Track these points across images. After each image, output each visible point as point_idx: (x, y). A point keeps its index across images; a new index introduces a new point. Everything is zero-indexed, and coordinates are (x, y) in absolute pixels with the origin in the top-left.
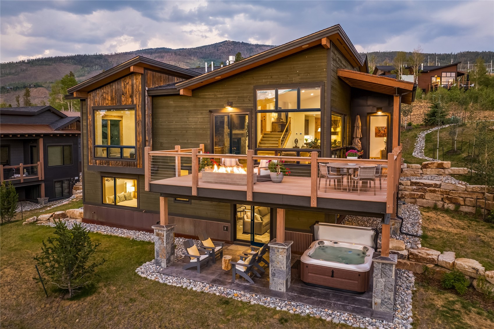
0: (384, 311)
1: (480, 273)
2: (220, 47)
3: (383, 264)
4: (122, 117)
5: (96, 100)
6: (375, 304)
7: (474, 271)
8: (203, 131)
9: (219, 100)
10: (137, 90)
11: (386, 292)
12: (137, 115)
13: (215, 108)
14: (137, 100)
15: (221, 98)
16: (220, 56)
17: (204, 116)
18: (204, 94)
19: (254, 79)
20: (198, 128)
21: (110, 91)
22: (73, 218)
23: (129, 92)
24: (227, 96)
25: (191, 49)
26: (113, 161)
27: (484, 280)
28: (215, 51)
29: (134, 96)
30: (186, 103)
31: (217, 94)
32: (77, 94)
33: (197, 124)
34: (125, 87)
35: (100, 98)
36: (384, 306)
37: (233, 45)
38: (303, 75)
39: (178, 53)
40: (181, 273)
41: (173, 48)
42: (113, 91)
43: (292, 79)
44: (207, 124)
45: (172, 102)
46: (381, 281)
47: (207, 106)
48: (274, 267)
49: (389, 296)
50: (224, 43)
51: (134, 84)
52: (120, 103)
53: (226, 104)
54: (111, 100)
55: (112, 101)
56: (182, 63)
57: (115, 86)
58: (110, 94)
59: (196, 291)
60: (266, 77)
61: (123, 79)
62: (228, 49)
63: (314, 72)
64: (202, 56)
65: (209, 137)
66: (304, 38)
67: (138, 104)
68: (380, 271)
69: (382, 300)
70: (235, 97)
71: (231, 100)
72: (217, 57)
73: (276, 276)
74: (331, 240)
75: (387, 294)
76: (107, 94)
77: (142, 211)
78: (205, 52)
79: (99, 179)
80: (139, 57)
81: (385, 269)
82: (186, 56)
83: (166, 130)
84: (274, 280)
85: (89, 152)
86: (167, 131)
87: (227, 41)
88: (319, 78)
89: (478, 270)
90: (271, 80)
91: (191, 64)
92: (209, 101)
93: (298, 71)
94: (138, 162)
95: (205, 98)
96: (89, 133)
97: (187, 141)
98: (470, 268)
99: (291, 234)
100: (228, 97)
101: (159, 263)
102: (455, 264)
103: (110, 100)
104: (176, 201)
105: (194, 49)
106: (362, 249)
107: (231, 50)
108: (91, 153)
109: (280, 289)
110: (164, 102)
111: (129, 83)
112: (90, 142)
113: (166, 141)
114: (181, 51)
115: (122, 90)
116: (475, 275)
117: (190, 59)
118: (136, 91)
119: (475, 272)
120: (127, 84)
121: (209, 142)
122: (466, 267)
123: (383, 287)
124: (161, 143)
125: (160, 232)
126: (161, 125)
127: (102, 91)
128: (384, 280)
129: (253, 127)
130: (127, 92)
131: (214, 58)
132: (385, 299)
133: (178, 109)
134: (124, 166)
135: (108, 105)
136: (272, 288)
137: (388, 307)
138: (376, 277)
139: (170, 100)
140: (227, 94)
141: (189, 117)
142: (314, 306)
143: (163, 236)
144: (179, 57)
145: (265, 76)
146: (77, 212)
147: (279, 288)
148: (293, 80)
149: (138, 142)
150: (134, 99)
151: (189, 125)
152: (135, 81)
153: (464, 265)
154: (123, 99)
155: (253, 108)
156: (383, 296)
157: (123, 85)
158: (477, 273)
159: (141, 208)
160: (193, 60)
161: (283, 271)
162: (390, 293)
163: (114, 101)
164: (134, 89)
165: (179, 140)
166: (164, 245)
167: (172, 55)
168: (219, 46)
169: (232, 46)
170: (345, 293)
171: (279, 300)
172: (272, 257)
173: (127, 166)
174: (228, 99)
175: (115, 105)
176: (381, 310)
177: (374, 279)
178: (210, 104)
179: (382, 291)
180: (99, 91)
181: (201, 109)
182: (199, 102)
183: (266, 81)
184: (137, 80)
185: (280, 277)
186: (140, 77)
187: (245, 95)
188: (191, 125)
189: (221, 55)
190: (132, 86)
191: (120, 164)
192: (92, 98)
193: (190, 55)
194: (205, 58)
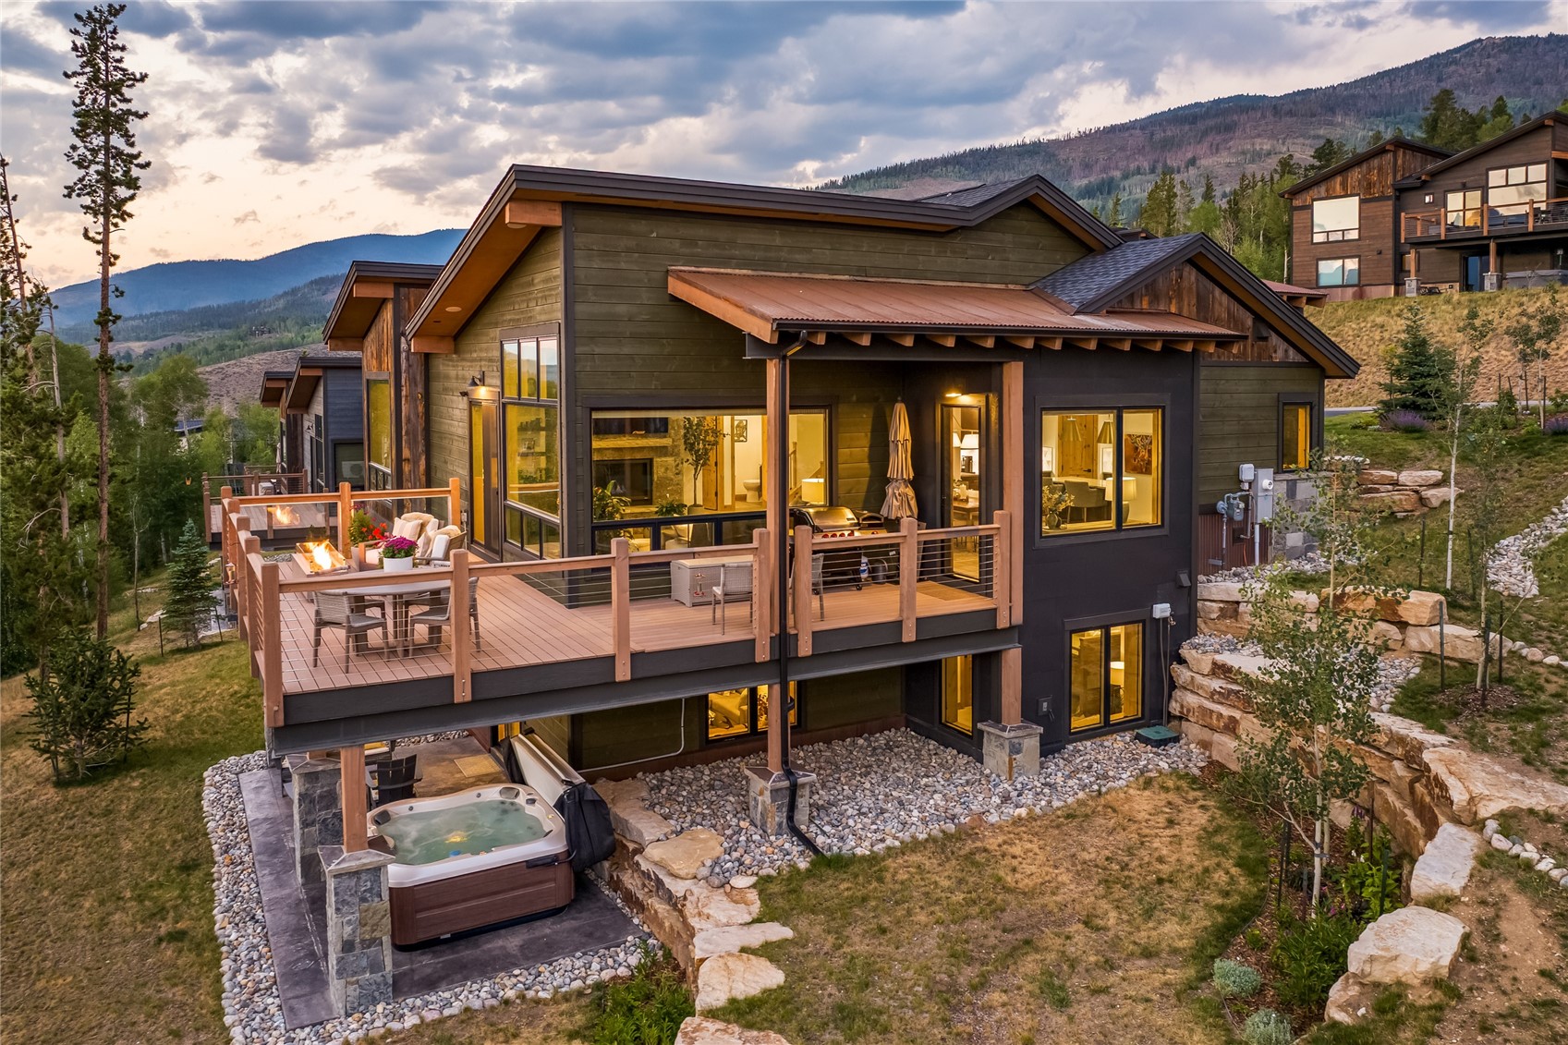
2: (1453, 68)
28: (1429, 82)
37: (1507, 51)
39: (1286, 108)
41: (1270, 94)
50: (1470, 48)
54: (376, 359)
56: (1301, 140)
62: (1483, 70)
64: (1376, 108)
78: (1389, 91)
82: (1313, 115)
87: (1480, 40)
105: (1345, 86)
107: (1499, 71)
114: (1298, 98)
117: (1331, 124)
127: (371, 336)
131: (1426, 108)
144: (1289, 120)
160: (1342, 125)
167: (1264, 117)
168: (1446, 65)
169: (1504, 57)
193: (1332, 110)
194: (1388, 114)
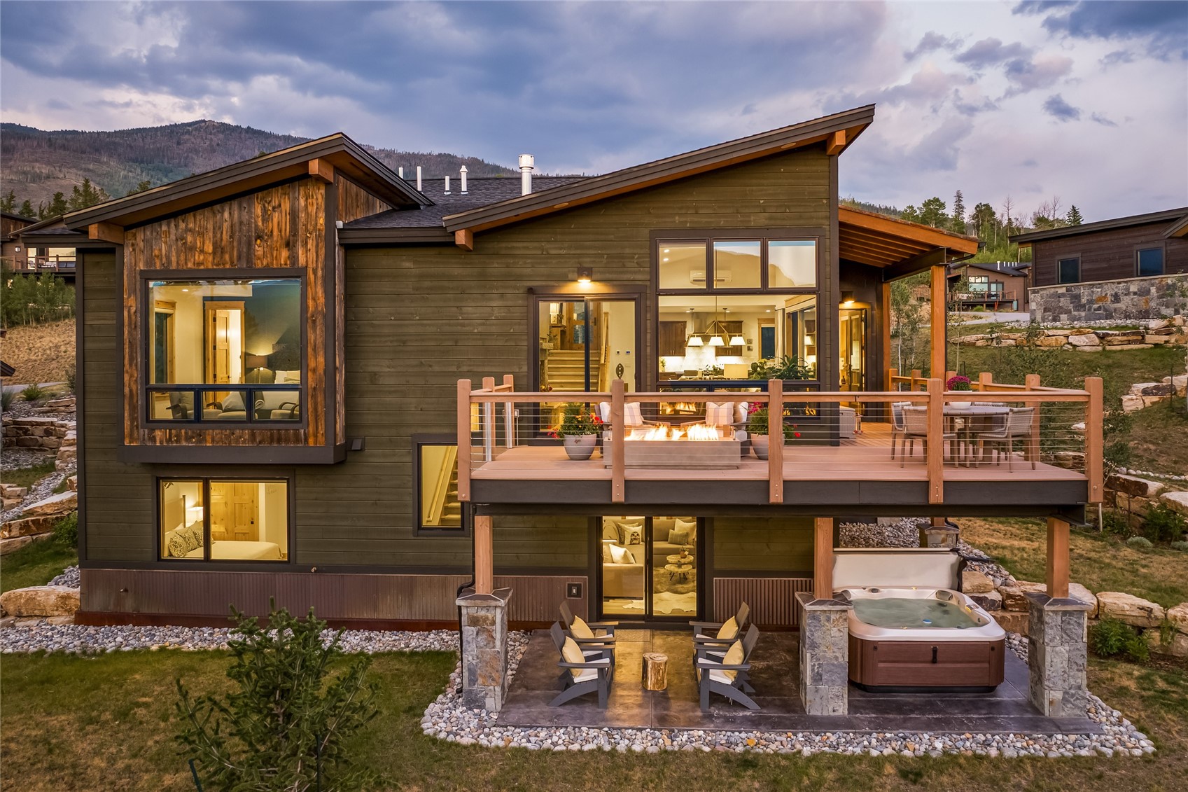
0: (1069, 715)
1: (1155, 616)
2: (187, 137)
3: (1065, 613)
4: (172, 305)
5: (157, 252)
6: (1051, 703)
7: (1142, 613)
8: (507, 341)
9: (554, 261)
10: (310, 228)
11: (1072, 674)
12: (310, 296)
13: (544, 283)
14: (308, 255)
15: (559, 256)
16: (186, 158)
17: (509, 303)
18: (510, 245)
19: (650, 213)
20: (491, 334)
21: (210, 226)
22: (30, 617)
23: (280, 231)
24: (578, 252)
25: (98, 133)
26: (218, 431)
27: (1167, 628)
28: (170, 144)
29: (299, 243)
30: (456, 269)
31: (548, 246)
32: (101, 232)
33: (488, 322)
34: (266, 217)
35: (170, 247)
36: (1070, 705)
37: (222, 132)
38: (773, 210)
40: (559, 716)
41: (41, 128)
42: (221, 228)
43: (747, 219)
44: (520, 324)
45: (407, 264)
46: (1061, 652)
47: (519, 278)
48: (818, 660)
49: (1079, 681)
50: (199, 125)
51: (301, 209)
52: (249, 260)
53: (573, 272)
54: (214, 253)
55: (219, 254)
56: (74, 170)
57: (228, 215)
58: (211, 234)
59: (644, 751)
60: (683, 211)
61: (260, 194)
62: (208, 143)
63: (800, 206)
64: (132, 156)
65: (524, 356)
66: (797, 127)
67: (311, 266)
68: (1058, 630)
69: (1066, 693)
70: (601, 256)
71: (587, 262)
72: (177, 161)
73: (824, 681)
74: (864, 585)
75: (1073, 677)
76: (201, 234)
77: (306, 569)
78: (141, 144)
79: (149, 488)
80: (340, 135)
81: (1069, 623)
82: (84, 152)
83: (391, 338)
84: (820, 692)
85: (127, 407)
86: (391, 342)
87: (204, 121)
88: (812, 218)
89: (1152, 609)
90: (696, 219)
91: (99, 176)
92: (525, 263)
93: (762, 202)
94: (311, 429)
95: (514, 256)
96: (127, 350)
97: (458, 367)
98: (1133, 608)
99: (750, 584)
100: (580, 256)
101: (477, 701)
102: (1101, 605)
103: (210, 251)
104: (421, 532)
105: (108, 134)
106: (933, 597)
107: (218, 145)
108: (133, 408)
109: (834, 711)
110: (384, 262)
111: (280, 205)
112: (131, 376)
113: (388, 370)
115: (257, 226)
116: (1146, 621)
117: (98, 161)
118: (307, 230)
119: (1146, 615)
120: (274, 208)
121: (525, 368)
122: (1127, 607)
123: (1065, 664)
124: (375, 374)
125: (482, 613)
126: (373, 326)
127: (182, 225)
128: (1068, 648)
129: (649, 331)
130: (276, 232)
131: (168, 163)
132: (1070, 689)
133: (427, 284)
134: (260, 442)
135: (202, 267)
136: (814, 710)
137: (1077, 707)
138: (1051, 644)
139: (404, 257)
140: (576, 248)
141: (464, 304)
142: (936, 732)
143: (494, 623)
144: (62, 153)
145: (681, 208)
146: (48, 594)
147: (830, 709)
148: (750, 221)
149: (310, 374)
150: (300, 251)
151: (463, 325)
152: (302, 202)
153: (1121, 605)
154: (259, 251)
155: (648, 283)
156: (1067, 683)
157: (259, 211)
158: (1150, 617)
159: (300, 561)
160: (107, 163)
161: (841, 664)
162: (1080, 674)
163: (227, 257)
164: (301, 224)
165: (430, 366)
166: (494, 647)
167: (39, 146)
168: (182, 134)
169: (221, 136)
170: (959, 695)
171: (854, 733)
172: (812, 635)
173: (271, 443)
174: (581, 260)
175: (228, 266)
176: (1064, 714)
177: (1048, 649)
178: (528, 271)
179: (1064, 672)
180: (169, 226)
181: (500, 283)
182: (496, 267)
183: (682, 220)
184: (310, 200)
185: (833, 681)
186: (323, 191)
187: (627, 251)
188: (469, 325)
189: (188, 156)
190: (294, 215)
191: (247, 437)
192: (142, 244)
193: (97, 150)
194: (142, 162)
